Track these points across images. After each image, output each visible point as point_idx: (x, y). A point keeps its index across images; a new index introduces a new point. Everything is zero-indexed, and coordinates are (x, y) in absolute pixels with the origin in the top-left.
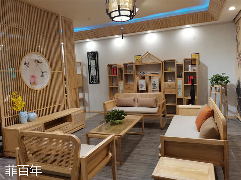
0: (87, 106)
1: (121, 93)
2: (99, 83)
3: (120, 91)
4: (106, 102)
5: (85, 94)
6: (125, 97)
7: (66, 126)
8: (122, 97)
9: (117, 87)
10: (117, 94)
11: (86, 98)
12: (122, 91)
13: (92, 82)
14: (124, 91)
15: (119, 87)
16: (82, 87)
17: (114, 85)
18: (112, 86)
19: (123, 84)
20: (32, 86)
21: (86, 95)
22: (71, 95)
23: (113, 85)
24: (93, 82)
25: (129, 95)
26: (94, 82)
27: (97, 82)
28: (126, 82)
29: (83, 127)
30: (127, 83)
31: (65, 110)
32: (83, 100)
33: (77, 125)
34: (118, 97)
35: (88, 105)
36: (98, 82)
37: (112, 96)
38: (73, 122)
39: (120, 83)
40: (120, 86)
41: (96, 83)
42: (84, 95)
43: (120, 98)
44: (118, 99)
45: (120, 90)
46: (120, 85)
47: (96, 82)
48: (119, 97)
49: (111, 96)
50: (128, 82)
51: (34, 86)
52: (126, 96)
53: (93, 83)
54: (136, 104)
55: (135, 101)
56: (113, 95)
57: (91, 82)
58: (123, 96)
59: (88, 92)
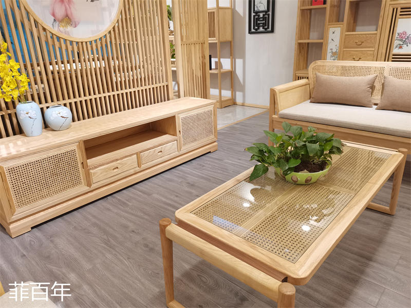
0: (240, 91)
1: (329, 62)
2: (272, 31)
3: (329, 55)
4: (278, 88)
5: (237, 60)
6: (342, 74)
7: (159, 149)
8: (330, 73)
9: (321, 44)
10: (319, 63)
11: (239, 72)
12: (334, 54)
13: (256, 30)
14: (339, 56)
15: (327, 43)
16: (231, 42)
17: (313, 38)
18: (307, 41)
19: (342, 33)
20: (61, 29)
21: (239, 62)
22: (189, 61)
23: (309, 39)
24: (259, 28)
25: (355, 67)
26: (261, 29)
27: (268, 28)
28: (352, 27)
29: (211, 148)
30: (354, 30)
31: (168, 100)
32: (231, 74)
33: (193, 144)
34: (319, 74)
35: (242, 89)
36: (270, 29)
37: (303, 69)
38: (180, 136)
39: (331, 30)
40: (330, 40)
41: (266, 32)
42: (233, 64)
43: (324, 76)
44: (317, 79)
45: (329, 51)
46: (331, 36)
47: (266, 29)
48: (324, 73)
49: (299, 69)
50: (358, 28)
51: (69, 28)
52: (345, 71)
53: (257, 32)
54: (377, 98)
55: (372, 87)
56: (306, 67)
57: (253, 30)
58: (334, 70)
59: (243, 56)
